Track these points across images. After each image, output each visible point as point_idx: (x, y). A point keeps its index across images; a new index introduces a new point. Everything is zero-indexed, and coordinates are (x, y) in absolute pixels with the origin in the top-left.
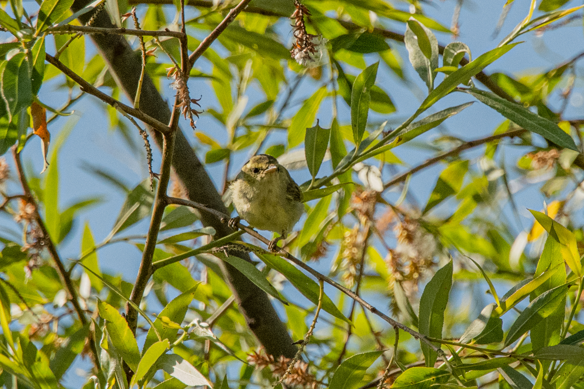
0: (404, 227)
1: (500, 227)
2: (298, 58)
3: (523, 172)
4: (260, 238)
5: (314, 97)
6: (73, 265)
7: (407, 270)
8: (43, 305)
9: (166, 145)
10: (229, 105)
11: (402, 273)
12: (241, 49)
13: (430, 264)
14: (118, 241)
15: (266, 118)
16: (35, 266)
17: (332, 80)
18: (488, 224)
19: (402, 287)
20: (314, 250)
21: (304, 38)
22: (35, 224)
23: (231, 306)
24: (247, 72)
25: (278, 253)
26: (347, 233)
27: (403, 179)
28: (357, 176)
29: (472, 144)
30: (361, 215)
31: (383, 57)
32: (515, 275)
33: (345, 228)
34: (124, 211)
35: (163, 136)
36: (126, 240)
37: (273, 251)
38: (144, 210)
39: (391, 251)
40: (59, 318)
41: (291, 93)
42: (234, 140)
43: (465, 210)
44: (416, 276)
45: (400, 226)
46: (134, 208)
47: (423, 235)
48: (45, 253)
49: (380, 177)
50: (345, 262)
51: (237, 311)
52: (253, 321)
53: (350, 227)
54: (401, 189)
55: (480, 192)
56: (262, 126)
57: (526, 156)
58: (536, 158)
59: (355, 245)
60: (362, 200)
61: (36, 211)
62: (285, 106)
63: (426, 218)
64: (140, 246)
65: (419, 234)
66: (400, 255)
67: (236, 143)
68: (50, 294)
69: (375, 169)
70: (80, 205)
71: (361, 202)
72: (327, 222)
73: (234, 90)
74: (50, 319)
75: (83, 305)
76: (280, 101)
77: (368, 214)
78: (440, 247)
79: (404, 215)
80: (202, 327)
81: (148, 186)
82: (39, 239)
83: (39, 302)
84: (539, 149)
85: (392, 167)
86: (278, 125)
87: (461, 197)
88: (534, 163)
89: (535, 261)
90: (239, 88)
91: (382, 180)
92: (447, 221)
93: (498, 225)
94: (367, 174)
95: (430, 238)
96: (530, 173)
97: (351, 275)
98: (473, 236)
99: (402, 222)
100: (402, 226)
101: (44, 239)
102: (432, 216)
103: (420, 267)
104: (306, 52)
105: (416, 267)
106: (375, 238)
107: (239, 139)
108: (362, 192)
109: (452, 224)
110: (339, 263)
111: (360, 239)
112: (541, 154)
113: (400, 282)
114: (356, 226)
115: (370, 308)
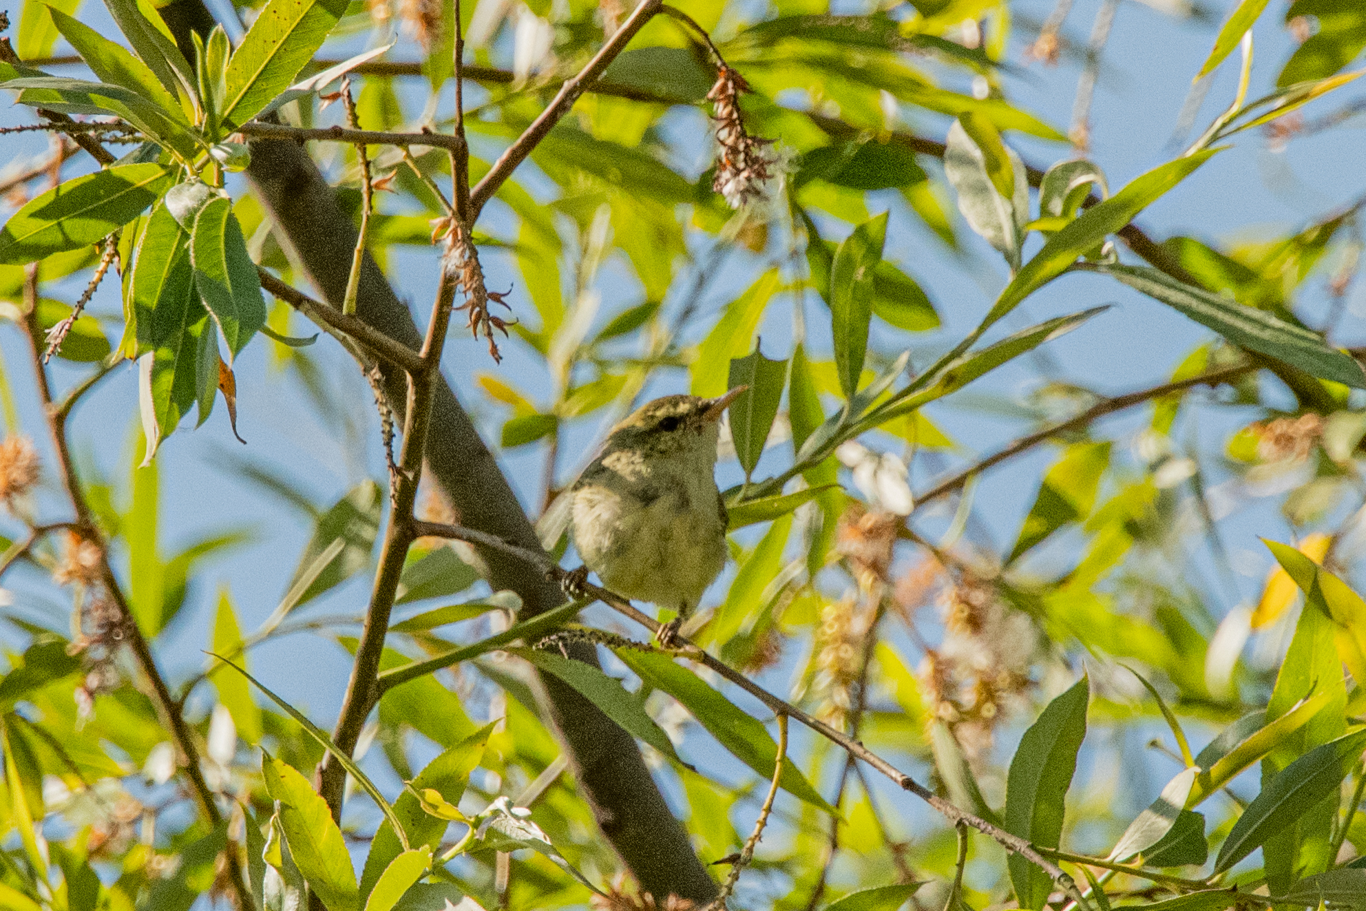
0: (963, 597)
1: (1186, 598)
2: (730, 193)
3: (1238, 468)
4: (638, 616)
5: (751, 295)
6: (189, 687)
7: (968, 698)
8: (120, 778)
9: (416, 400)
10: (555, 312)
11: (956, 705)
12: (584, 182)
13: (1022, 683)
14: (295, 629)
15: (644, 343)
16: (102, 688)
17: (794, 254)
18: (1158, 591)
19: (955, 738)
20: (752, 650)
21: (741, 147)
22: (101, 591)
23: (558, 782)
24: (599, 233)
25: (681, 650)
26: (829, 612)
27: (957, 485)
28: (851, 478)
29: (1118, 404)
30: (860, 570)
31: (910, 201)
32: (1223, 708)
33: (823, 599)
34: (308, 562)
35: (409, 378)
36: (313, 626)
37: (668, 647)
38: (355, 556)
39: (932, 653)
40: (156, 812)
41: (701, 282)
42: (569, 393)
43: (1104, 557)
44: (988, 711)
45: (954, 595)
46: (331, 553)
47: (1006, 617)
48: (126, 657)
49: (906, 480)
50: (824, 680)
51: (571, 792)
52: (609, 816)
53: (837, 595)
54: (954, 509)
55: (1138, 514)
56: (633, 362)
57: (1246, 430)
58: (1268, 434)
59: (846, 639)
60: (863, 534)
61: (104, 561)
62: (687, 313)
63: (1012, 577)
64: (345, 642)
65: (995, 613)
66: (951, 663)
67: (574, 399)
68: (137, 753)
69: (894, 461)
70: (203, 547)
71: (860, 537)
72: (781, 586)
73: (567, 279)
74: (137, 813)
75: (214, 778)
76: (674, 302)
77: (878, 568)
78: (1045, 643)
79: (961, 568)
80: (517, 818)
81: (364, 500)
82: (110, 626)
83: (111, 774)
84: (1275, 414)
85: (932, 458)
86: (670, 359)
87: (1094, 528)
88: (1265, 447)
89: (1267, 677)
90: (579, 274)
91: (911, 487)
92: (1062, 581)
93: (1181, 594)
94: (875, 473)
95: (1021, 622)
96: (1254, 470)
97: (836, 709)
98: (1122, 619)
99: (957, 585)
100: (959, 596)
101: (121, 624)
102: (1027, 572)
103: (997, 691)
104: (748, 179)
105: (989, 691)
106: (892, 623)
107: (581, 389)
108: (862, 514)
109: (1073, 589)
110: (809, 680)
111: (859, 626)
112: (1280, 426)
113: (952, 727)
114: (849, 595)
115: (900, 779)
